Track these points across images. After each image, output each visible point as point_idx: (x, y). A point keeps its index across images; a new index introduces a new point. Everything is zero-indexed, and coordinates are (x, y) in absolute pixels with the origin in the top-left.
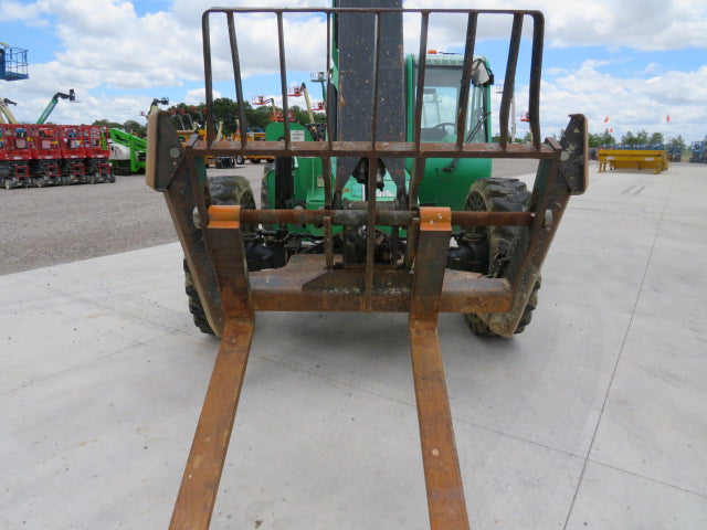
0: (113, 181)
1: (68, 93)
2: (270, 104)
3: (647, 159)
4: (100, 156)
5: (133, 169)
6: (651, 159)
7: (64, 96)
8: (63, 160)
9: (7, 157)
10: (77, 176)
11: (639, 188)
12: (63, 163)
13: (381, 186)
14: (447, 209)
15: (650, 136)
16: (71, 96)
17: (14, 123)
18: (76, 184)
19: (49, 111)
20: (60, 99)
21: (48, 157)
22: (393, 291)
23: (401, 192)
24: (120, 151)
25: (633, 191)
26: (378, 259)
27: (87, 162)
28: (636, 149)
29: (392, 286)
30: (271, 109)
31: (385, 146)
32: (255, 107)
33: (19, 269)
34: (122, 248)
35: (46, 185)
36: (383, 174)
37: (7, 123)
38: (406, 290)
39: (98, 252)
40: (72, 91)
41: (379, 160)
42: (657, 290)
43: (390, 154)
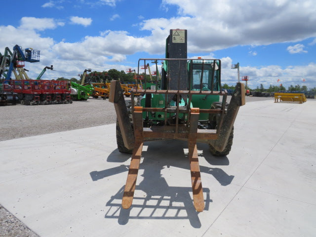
0: (71, 103)
1: (50, 67)
2: (134, 72)
3: (296, 97)
4: (67, 93)
5: (79, 98)
6: (297, 97)
7: (49, 68)
8: (53, 94)
9: (32, 93)
10: (58, 101)
11: (289, 109)
12: (53, 95)
13: (180, 102)
14: (198, 109)
15: (301, 87)
16: (51, 68)
17: (28, 79)
18: (57, 104)
19: (42, 74)
20: (47, 69)
21: (47, 93)
22: (183, 132)
23: (186, 104)
24: (74, 91)
25: (287, 110)
26: (179, 123)
27: (62, 95)
28: (294, 93)
29: (184, 130)
30: (134, 74)
31: (181, 91)
32: (126, 73)
33: (48, 133)
34: (83, 127)
35: (46, 104)
36: (181, 99)
37: (25, 79)
38: (187, 132)
39: (75, 128)
40: (52, 66)
41: (180, 95)
42: (282, 144)
43: (183, 94)
